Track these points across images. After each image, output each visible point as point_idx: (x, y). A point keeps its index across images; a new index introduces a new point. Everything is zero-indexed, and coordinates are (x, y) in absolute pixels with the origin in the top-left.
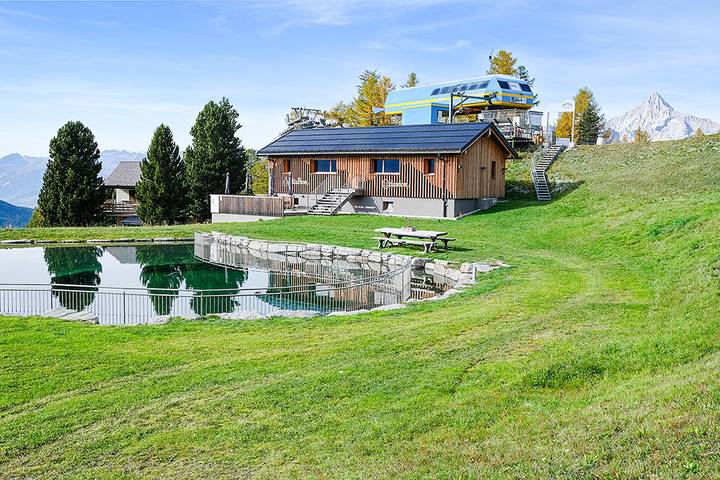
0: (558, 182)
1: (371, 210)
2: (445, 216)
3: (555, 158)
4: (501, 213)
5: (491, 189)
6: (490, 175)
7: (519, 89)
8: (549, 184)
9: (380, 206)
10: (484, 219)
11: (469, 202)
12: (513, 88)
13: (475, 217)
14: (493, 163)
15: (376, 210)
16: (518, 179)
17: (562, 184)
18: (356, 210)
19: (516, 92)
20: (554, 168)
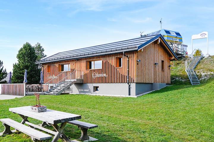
0: (203, 74)
1: (87, 92)
2: (129, 95)
3: (199, 62)
4: (169, 92)
5: (161, 78)
6: (160, 69)
7: (175, 35)
8: (197, 76)
9: (92, 89)
10: (156, 96)
11: (147, 85)
12: (172, 34)
13: (150, 95)
14: (163, 61)
15: (89, 92)
16: (178, 74)
17: (206, 75)
18: (80, 92)
19: (174, 36)
20: (199, 67)
